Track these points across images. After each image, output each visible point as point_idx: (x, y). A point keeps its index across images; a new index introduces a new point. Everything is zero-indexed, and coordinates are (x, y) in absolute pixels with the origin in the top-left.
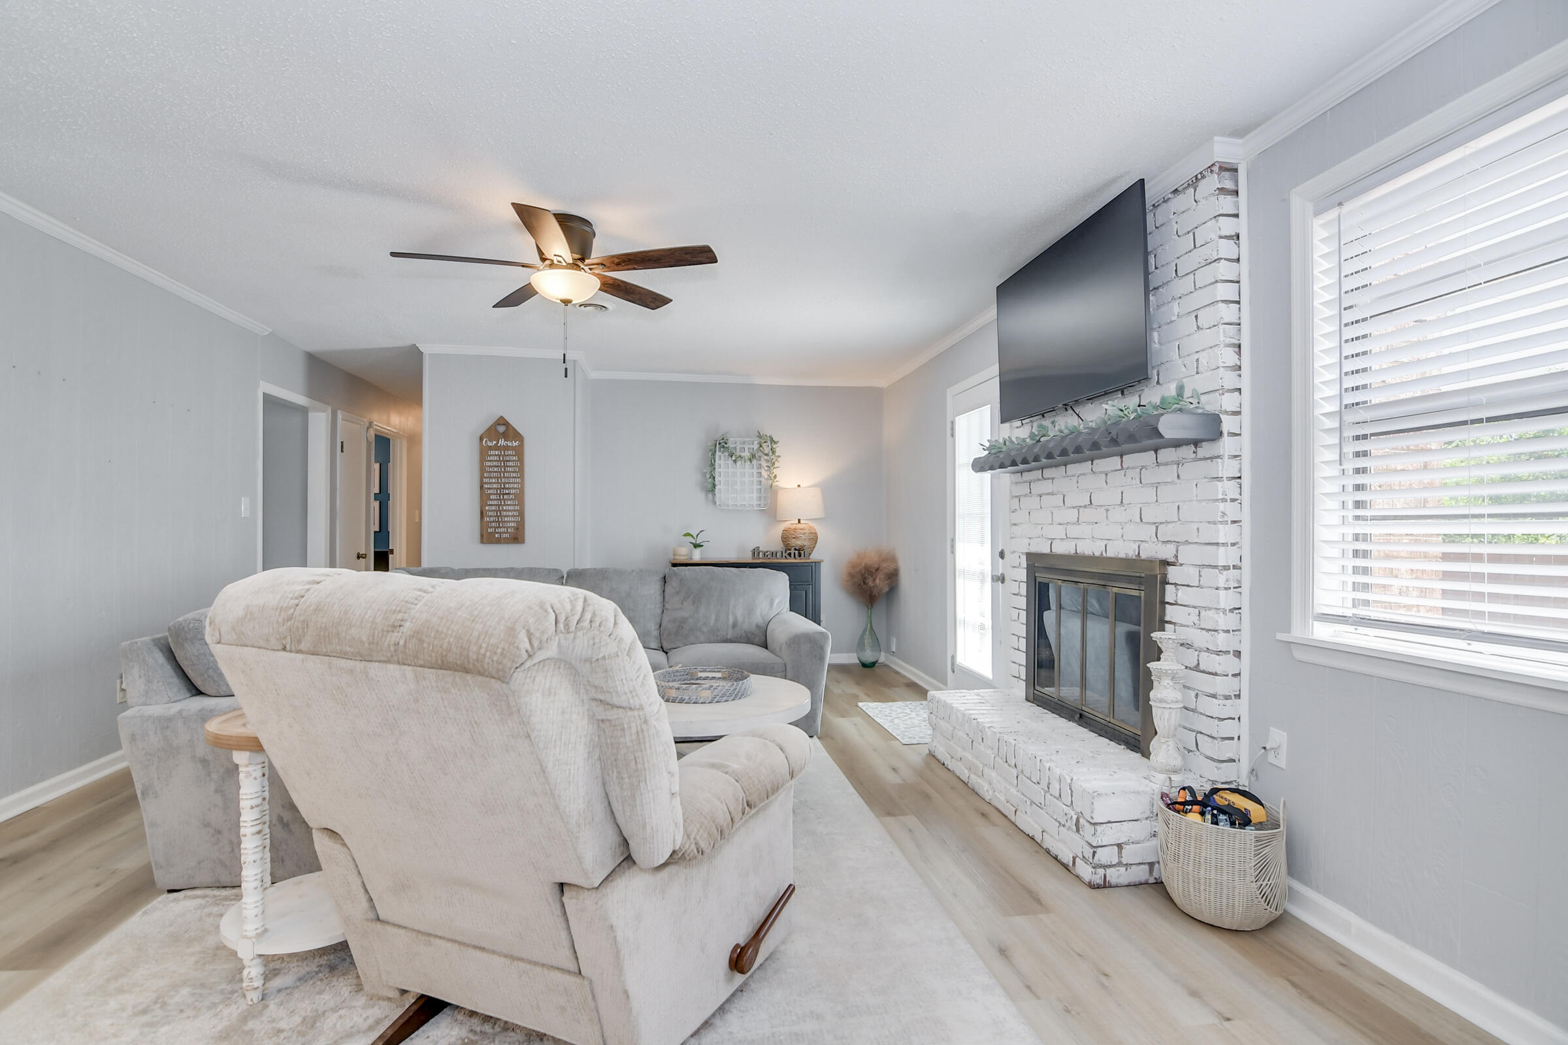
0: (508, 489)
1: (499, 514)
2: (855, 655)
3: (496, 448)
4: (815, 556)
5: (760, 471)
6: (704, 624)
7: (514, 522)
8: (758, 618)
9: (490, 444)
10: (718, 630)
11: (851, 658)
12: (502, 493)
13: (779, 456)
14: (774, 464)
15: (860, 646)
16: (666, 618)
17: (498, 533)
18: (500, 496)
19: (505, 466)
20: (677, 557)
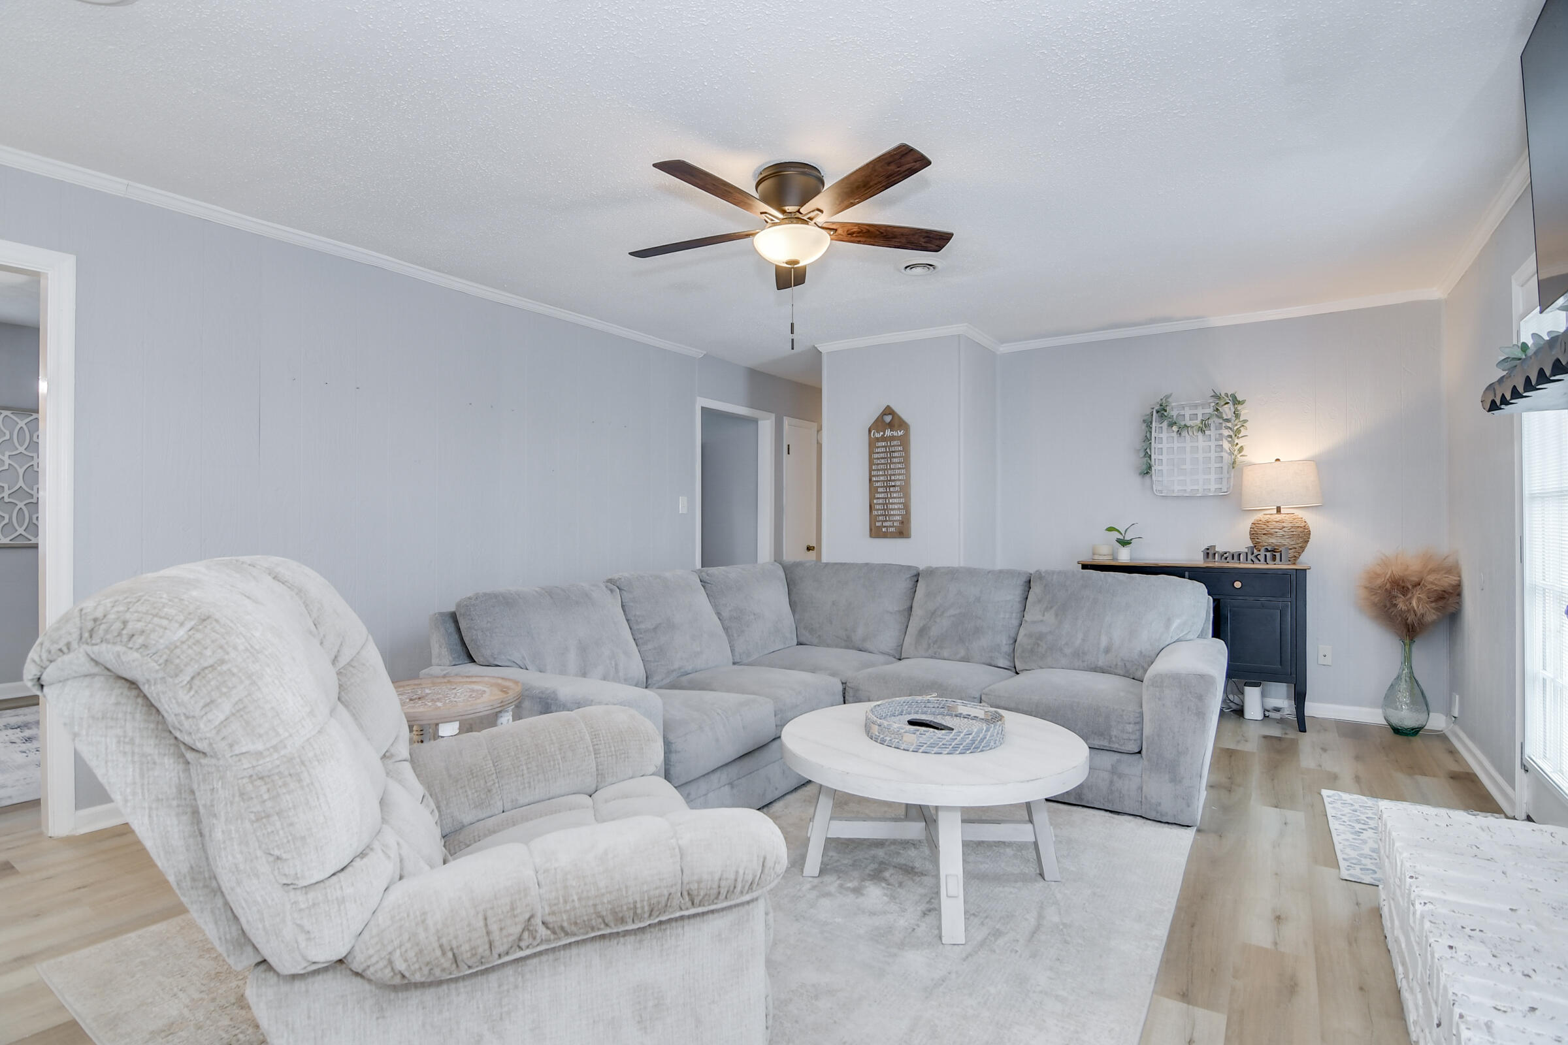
0: (894, 480)
1: (885, 507)
2: (1380, 711)
3: (883, 439)
4: (1305, 560)
5: (1221, 443)
6: (1067, 644)
7: (899, 515)
8: (1143, 642)
9: (877, 435)
10: (1084, 653)
11: (1372, 716)
12: (888, 486)
13: (1245, 421)
14: (1239, 431)
15: (1389, 699)
16: (1022, 632)
17: (885, 527)
18: (886, 489)
19: (891, 457)
20: (1096, 557)
